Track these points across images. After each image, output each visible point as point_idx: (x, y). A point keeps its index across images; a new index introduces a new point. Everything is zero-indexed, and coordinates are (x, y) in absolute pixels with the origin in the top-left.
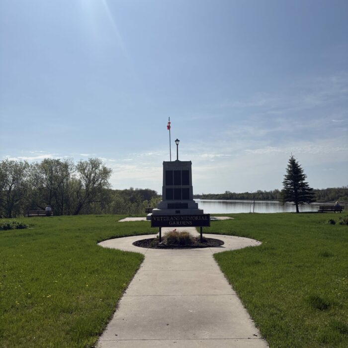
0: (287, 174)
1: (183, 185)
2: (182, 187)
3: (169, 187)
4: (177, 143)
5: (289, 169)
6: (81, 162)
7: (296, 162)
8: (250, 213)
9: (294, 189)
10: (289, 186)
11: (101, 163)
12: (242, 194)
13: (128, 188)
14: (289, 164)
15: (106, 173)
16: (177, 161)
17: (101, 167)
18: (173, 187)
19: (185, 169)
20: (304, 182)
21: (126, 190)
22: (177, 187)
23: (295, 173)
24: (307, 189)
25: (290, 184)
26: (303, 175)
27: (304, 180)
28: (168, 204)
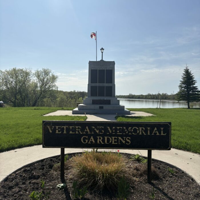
0: (182, 80)
1: (106, 83)
2: (106, 85)
3: (94, 85)
4: (102, 51)
5: (184, 76)
6: (37, 71)
7: (189, 71)
8: (157, 108)
9: (187, 91)
10: (183, 89)
11: (51, 72)
12: (139, 95)
13: (73, 91)
14: (184, 73)
15: (54, 78)
16: (102, 60)
17: (51, 75)
18: (98, 84)
19: (108, 68)
20: (194, 86)
21: (71, 92)
22: (101, 85)
23: (188, 79)
24: (197, 92)
25: (184, 87)
26: (195, 81)
27: (194, 84)
28: (93, 100)
